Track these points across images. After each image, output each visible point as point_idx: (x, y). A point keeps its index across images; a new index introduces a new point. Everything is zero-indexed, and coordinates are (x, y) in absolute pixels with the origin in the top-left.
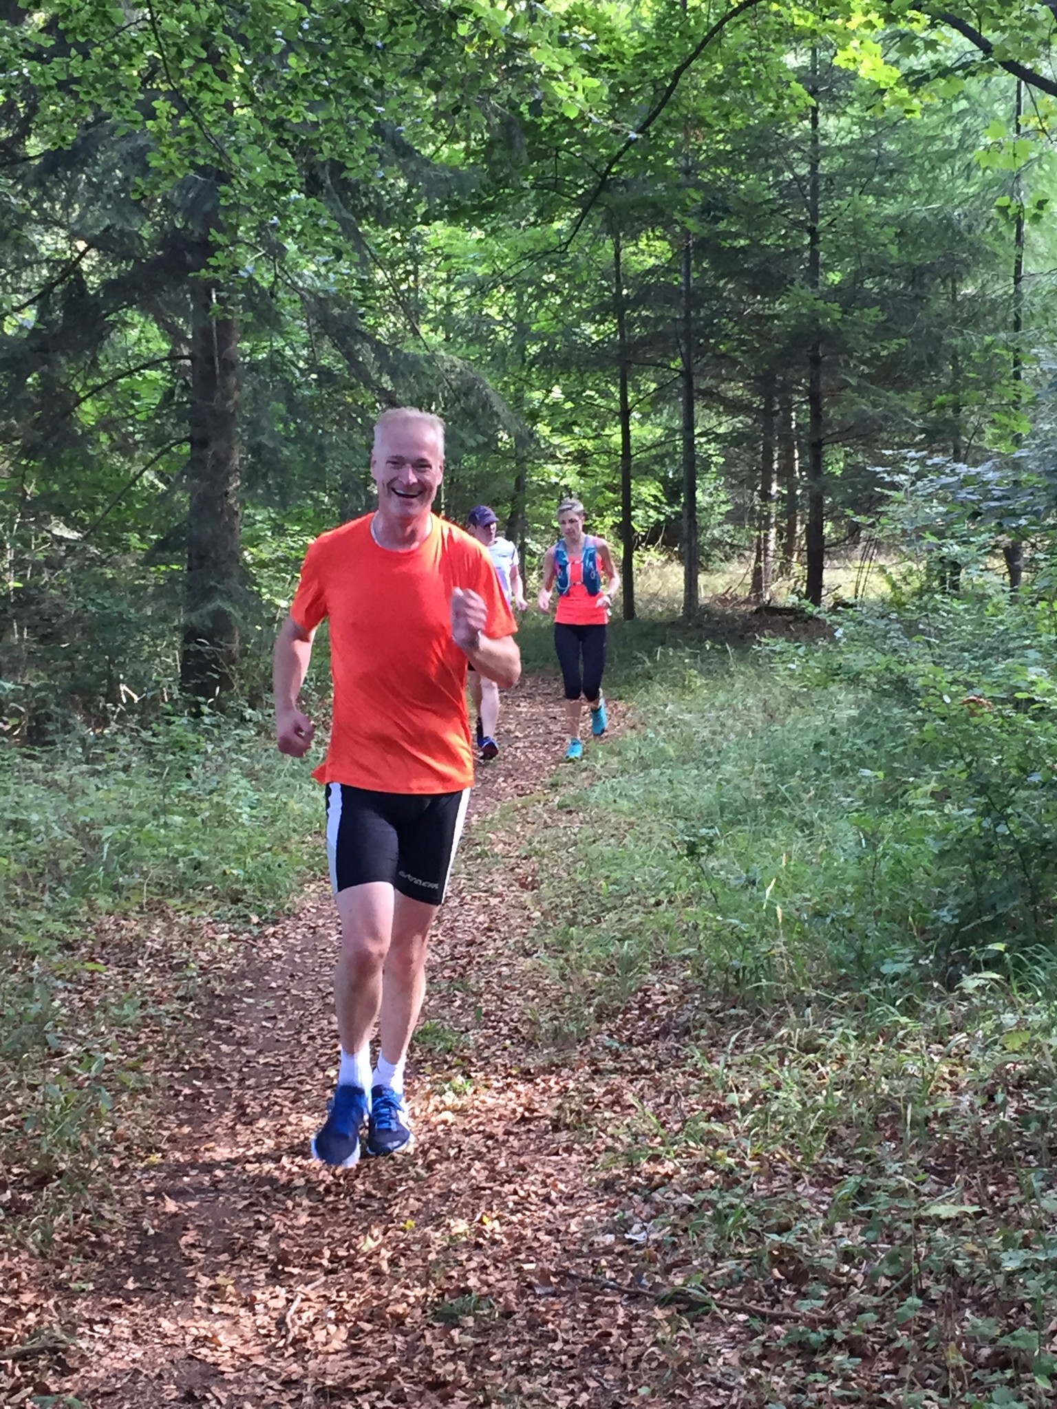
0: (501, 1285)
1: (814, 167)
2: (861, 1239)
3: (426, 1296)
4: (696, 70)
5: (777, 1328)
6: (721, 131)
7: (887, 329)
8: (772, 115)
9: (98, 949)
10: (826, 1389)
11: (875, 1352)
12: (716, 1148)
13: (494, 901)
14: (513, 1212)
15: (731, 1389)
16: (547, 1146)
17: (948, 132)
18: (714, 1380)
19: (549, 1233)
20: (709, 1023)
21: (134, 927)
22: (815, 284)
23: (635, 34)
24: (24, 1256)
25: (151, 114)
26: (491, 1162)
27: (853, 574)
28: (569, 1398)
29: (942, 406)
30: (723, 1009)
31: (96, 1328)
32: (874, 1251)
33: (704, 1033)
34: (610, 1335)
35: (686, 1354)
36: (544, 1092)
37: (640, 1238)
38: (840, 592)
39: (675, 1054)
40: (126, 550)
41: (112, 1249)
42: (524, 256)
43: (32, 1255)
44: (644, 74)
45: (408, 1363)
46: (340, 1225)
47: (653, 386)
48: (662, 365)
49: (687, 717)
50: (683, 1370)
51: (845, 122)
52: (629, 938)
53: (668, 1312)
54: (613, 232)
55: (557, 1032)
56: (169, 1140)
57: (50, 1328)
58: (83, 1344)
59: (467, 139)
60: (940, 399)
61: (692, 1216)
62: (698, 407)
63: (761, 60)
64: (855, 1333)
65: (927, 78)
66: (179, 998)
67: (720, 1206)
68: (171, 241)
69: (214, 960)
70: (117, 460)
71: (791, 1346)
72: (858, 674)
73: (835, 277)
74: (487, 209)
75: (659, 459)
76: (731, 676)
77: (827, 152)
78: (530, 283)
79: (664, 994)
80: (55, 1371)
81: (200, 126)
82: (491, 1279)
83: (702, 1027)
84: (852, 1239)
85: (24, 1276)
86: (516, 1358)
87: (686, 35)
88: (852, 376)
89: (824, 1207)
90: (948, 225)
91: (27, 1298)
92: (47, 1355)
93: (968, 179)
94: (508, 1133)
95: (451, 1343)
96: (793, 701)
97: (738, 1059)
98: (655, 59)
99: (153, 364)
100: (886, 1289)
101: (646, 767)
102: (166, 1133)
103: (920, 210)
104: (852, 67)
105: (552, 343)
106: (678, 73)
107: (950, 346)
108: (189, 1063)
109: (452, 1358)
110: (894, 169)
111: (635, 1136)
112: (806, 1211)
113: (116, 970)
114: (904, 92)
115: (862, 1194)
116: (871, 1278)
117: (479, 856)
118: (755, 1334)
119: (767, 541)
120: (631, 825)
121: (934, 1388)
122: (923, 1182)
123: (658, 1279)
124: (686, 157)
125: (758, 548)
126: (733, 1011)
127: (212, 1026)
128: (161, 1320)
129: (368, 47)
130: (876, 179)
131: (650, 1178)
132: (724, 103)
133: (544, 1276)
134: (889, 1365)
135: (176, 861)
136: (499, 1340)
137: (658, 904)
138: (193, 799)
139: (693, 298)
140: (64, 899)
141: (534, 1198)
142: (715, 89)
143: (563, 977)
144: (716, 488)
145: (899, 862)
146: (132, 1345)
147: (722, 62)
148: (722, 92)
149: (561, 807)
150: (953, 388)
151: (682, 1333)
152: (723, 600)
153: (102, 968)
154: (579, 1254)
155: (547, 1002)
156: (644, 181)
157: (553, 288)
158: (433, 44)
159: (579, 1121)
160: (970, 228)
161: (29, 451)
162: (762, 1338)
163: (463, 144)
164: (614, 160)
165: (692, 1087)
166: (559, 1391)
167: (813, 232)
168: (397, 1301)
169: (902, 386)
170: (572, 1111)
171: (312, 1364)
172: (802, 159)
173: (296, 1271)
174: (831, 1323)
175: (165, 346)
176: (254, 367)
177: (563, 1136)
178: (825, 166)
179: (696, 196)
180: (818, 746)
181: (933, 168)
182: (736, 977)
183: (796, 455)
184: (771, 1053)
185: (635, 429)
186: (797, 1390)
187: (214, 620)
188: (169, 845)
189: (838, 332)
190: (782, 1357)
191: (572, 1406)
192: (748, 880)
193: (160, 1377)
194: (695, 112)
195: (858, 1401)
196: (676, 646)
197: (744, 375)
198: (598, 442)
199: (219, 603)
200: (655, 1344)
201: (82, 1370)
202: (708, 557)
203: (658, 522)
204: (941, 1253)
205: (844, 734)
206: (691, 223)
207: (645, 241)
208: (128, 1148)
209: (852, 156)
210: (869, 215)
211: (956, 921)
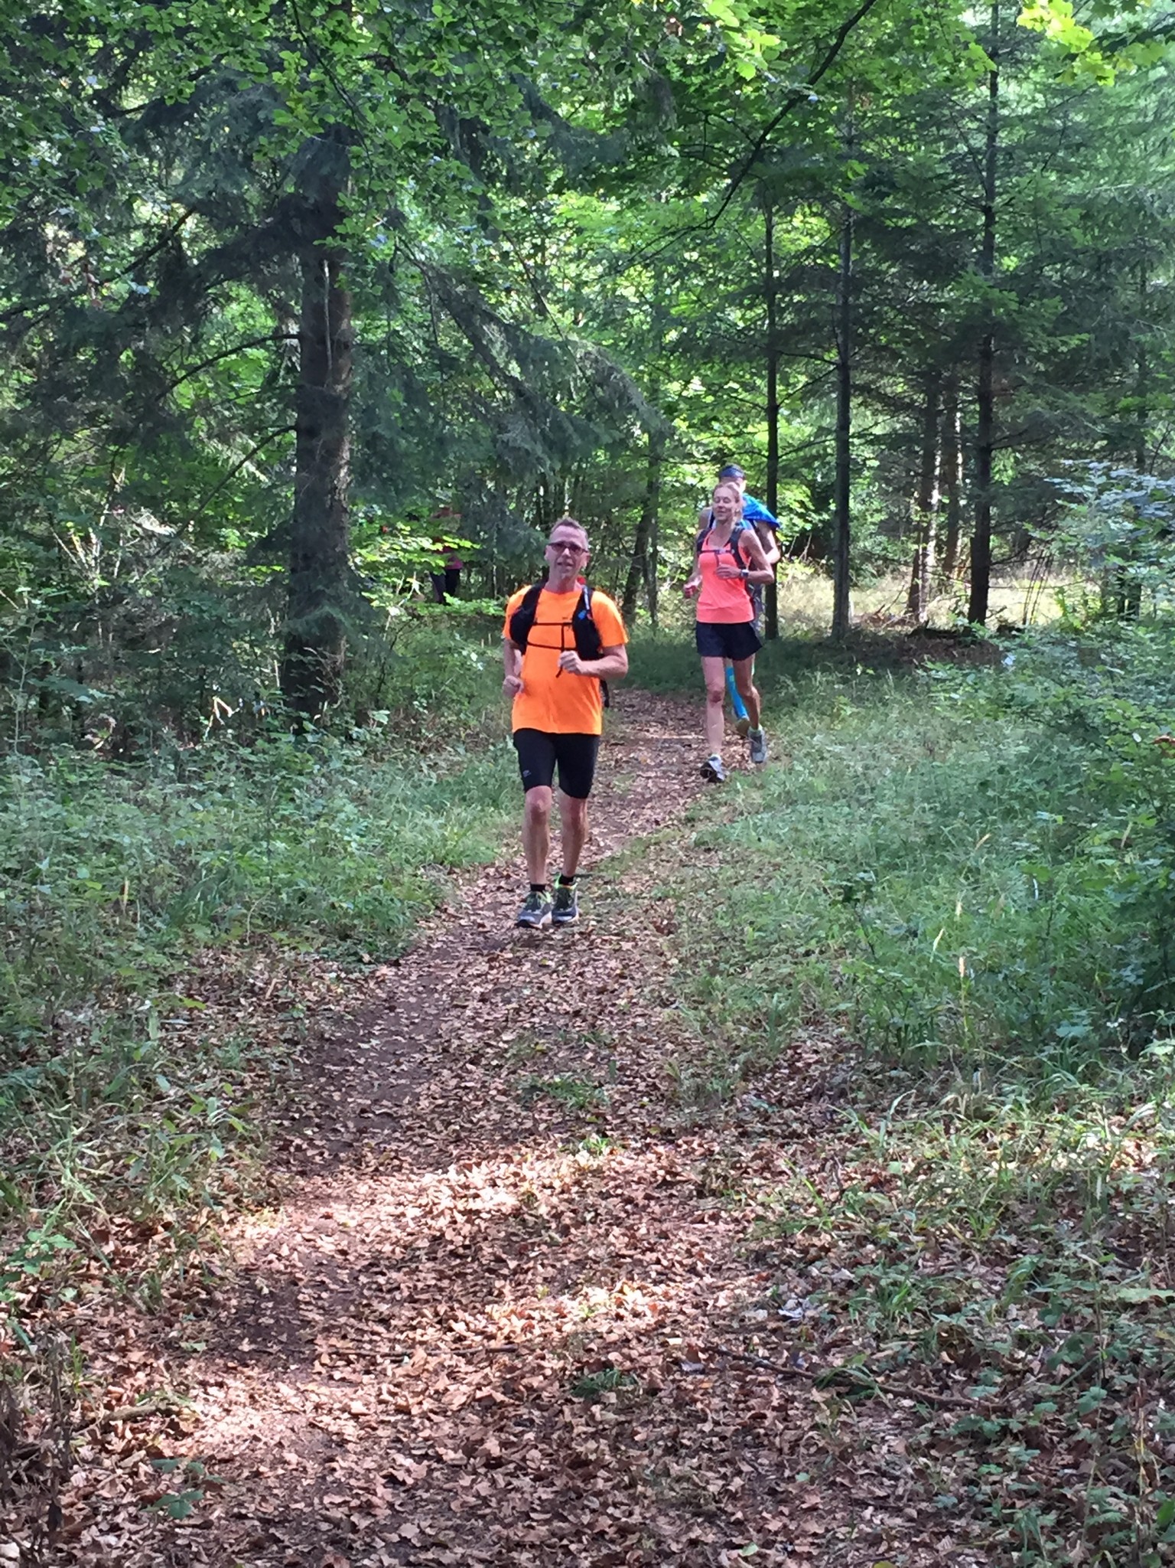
0: (645, 1359)
1: (992, 138)
2: (1037, 1323)
3: (564, 1369)
4: (865, 28)
5: (947, 1415)
6: (889, 96)
7: (1068, 322)
8: (947, 79)
9: (196, 986)
10: (1000, 1482)
11: (1053, 1445)
12: (876, 1220)
13: (626, 946)
14: (655, 1283)
15: (897, 1478)
16: (691, 1213)
17: (1142, 103)
18: (878, 1469)
19: (696, 1306)
20: (868, 1086)
21: (234, 963)
22: (988, 270)
24: (131, 1312)
25: (278, 66)
26: (630, 1228)
27: (1022, 595)
28: (721, 1482)
29: (1127, 410)
30: (882, 1071)
31: (210, 1390)
32: (1052, 1337)
33: (861, 1096)
34: (764, 1417)
35: (847, 1439)
36: (687, 1153)
37: (796, 1314)
38: (1006, 614)
39: (829, 1116)
40: (224, 547)
41: (225, 1307)
42: (665, 231)
43: (139, 1312)
44: (806, 29)
45: (546, 1439)
47: (803, 379)
48: (816, 357)
49: (838, 749)
50: (844, 1456)
51: (1027, 88)
52: (776, 990)
53: (827, 1395)
54: (766, 207)
55: (699, 1090)
57: (161, 1389)
58: (198, 1407)
59: (609, 99)
60: (1124, 402)
61: (851, 1292)
62: (854, 402)
63: (937, 17)
64: (1032, 1423)
65: (1123, 42)
66: (285, 1041)
67: (883, 1283)
68: (281, 208)
69: (322, 1000)
70: (215, 448)
71: (961, 1435)
72: (1033, 706)
73: (1010, 262)
74: (626, 178)
75: (808, 462)
76: (885, 704)
77: (1009, 123)
78: (671, 262)
79: (816, 1052)
80: (168, 1435)
81: (332, 80)
82: (634, 1354)
83: (859, 1089)
84: (1030, 1322)
85: (132, 1333)
86: (663, 1438)
88: (1028, 374)
89: (997, 1288)
90: (1138, 207)
91: (136, 1356)
92: (159, 1418)
93: (1163, 154)
94: (648, 1197)
95: (592, 1420)
96: (953, 734)
97: (899, 1126)
98: (819, 14)
99: (260, 343)
100: (1065, 1377)
101: (793, 803)
103: (1106, 189)
104: (1038, 28)
105: (693, 328)
106: (843, 33)
107: (1138, 343)
108: (299, 1111)
109: (594, 1436)
110: (1081, 142)
111: (789, 1204)
112: (978, 1292)
113: (216, 1009)
114: (1097, 57)
115: (1039, 1274)
116: (1048, 1366)
117: (608, 896)
118: (923, 1421)
119: (925, 555)
120: (777, 867)
121: (1119, 1485)
122: (1105, 1265)
123: (815, 1359)
124: (850, 125)
125: (916, 563)
126: (893, 1073)
127: (322, 1072)
128: (279, 1385)
130: (1061, 154)
131: (805, 1251)
132: (892, 64)
133: (692, 1353)
134: (1069, 1459)
135: (278, 892)
136: (644, 1418)
137: (808, 954)
138: (296, 823)
139: (853, 284)
140: (159, 930)
141: (678, 1269)
142: (884, 49)
143: (704, 1030)
144: (869, 495)
145: (1075, 915)
146: (249, 1409)
147: (894, 19)
148: (892, 54)
149: (698, 844)
150: (1140, 390)
151: (843, 1418)
152: (875, 619)
153: (200, 1006)
154: (728, 1330)
155: (687, 1057)
156: (802, 150)
157: (695, 266)
159: (726, 1186)
160: (1164, 211)
161: (119, 436)
162: (931, 1425)
163: (602, 105)
164: (769, 127)
165: (849, 1154)
166: (710, 1474)
167: (988, 211)
168: (533, 1373)
169: (1084, 386)
170: (718, 1177)
172: (979, 130)
174: (1006, 1412)
175: (270, 323)
176: (371, 349)
177: (710, 1202)
178: (1004, 139)
179: (859, 168)
180: (984, 785)
181: (1125, 142)
182: (898, 1036)
183: (960, 460)
184: (937, 1120)
185: (781, 424)
186: (969, 1482)
187: (321, 628)
188: (272, 874)
189: (1015, 325)
190: (951, 1446)
191: (725, 1491)
192: (908, 930)
193: (280, 1445)
194: (861, 75)
195: (1035, 1496)
196: (825, 670)
197: (906, 370)
198: (740, 440)
199: (327, 609)
200: (813, 1428)
201: (197, 1435)
202: (858, 570)
203: (803, 531)
204: (1125, 1340)
205: (1013, 773)
206: (851, 198)
207: (800, 217)
208: (237, 1201)
209: (1034, 126)
210: (1052, 194)
211: (1141, 982)
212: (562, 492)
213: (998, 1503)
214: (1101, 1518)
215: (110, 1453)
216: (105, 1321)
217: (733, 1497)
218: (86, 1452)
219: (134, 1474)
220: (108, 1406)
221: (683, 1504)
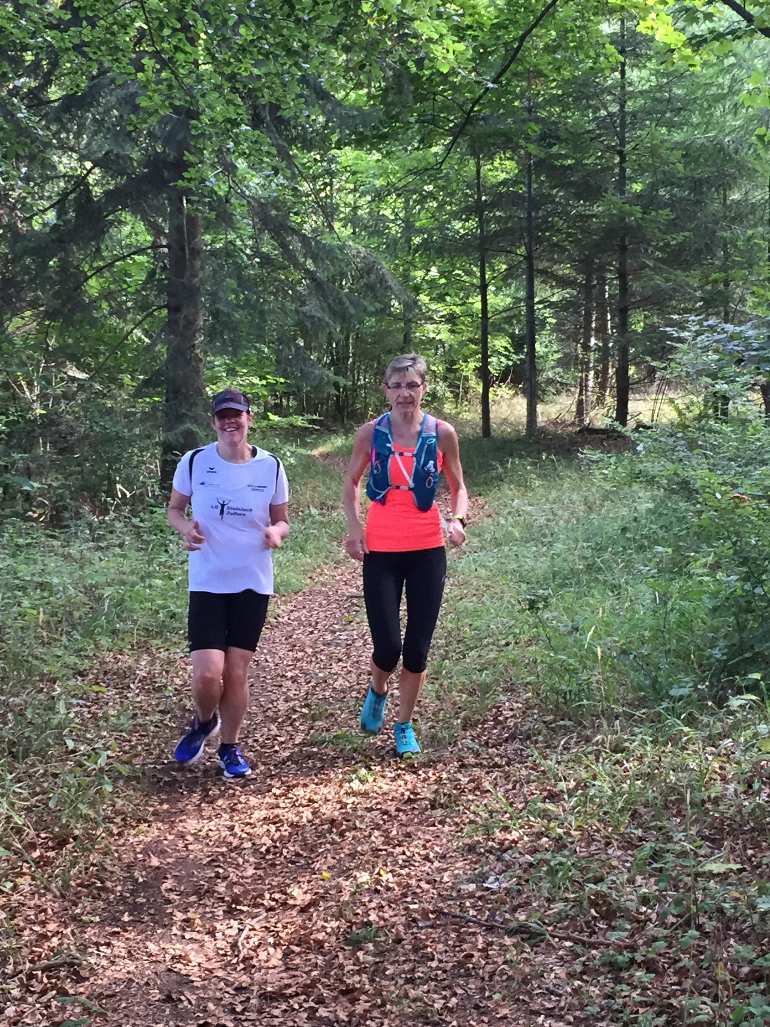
0: (394, 919)
1: (622, 106)
2: (655, 888)
3: (338, 927)
4: (537, 36)
5: (594, 952)
6: (554, 80)
7: (675, 225)
8: (591, 68)
9: (101, 676)
10: (629, 996)
11: (665, 970)
12: (549, 821)
14: (402, 867)
15: (560, 995)
16: (427, 819)
17: (720, 80)
18: (547, 989)
19: (428, 882)
20: (545, 731)
21: (127, 660)
22: (623, 192)
23: (492, 9)
24: (49, 897)
25: (141, 68)
26: (386, 831)
27: (651, 404)
28: (442, 1001)
29: (715, 281)
30: (554, 721)
31: (101, 948)
32: (664, 897)
33: (541, 738)
34: (472, 956)
35: (527, 970)
36: (425, 780)
37: (494, 886)
38: (641, 417)
39: (518, 753)
40: (121, 386)
41: (113, 892)
42: (410, 172)
43: (55, 897)
44: (498, 38)
45: (327, 975)
46: (277, 876)
47: (505, 267)
48: (511, 252)
49: (529, 508)
50: (525, 981)
51: (645, 73)
52: (486, 669)
53: (515, 940)
54: (475, 154)
55: (433, 737)
56: (153, 814)
57: (68, 948)
58: (92, 960)
59: (369, 86)
60: (714, 276)
61: (532, 870)
62: (536, 282)
63: (584, 28)
64: (650, 956)
65: (705, 41)
66: (160, 712)
67: (552, 864)
68: (154, 162)
69: (185, 684)
70: (114, 321)
71: (603, 965)
72: (654, 477)
73: (637, 187)
74: (383, 137)
75: (508, 320)
76: (561, 479)
77: (633, 96)
78: (414, 192)
79: (512, 710)
80: (72, 979)
81: (176, 77)
82: (386, 916)
83: (539, 734)
84: (648, 887)
85: (50, 911)
86: (404, 972)
87: (528, 9)
88: (650, 259)
89: (628, 865)
90: (720, 149)
91: (52, 927)
92: (66, 968)
93: (735, 114)
94: (398, 810)
95: (357, 962)
96: (606, 497)
97: (565, 758)
98: (506, 28)
99: (140, 251)
100: (673, 924)
101: (498, 545)
102: (151, 809)
103: (700, 137)
104: (650, 33)
105: (431, 235)
106: (522, 39)
107: (722, 237)
108: (167, 758)
109: (359, 972)
110: (680, 107)
111: (491, 813)
112: (615, 868)
113: (114, 691)
114: (688, 51)
115: (656, 855)
116: (662, 916)
118: (578, 956)
119: (587, 380)
120: (488, 587)
121: (708, 996)
122: (700, 847)
123: (507, 916)
124: (529, 99)
125: (581, 385)
126: (562, 723)
128: (148, 943)
129: (298, 21)
130: (668, 115)
131: (501, 843)
132: (556, 59)
133: (425, 913)
134: (675, 979)
135: (157, 612)
136: (392, 959)
137: (507, 644)
138: (169, 567)
139: (534, 202)
140: (77, 640)
141: (417, 857)
142: (550, 49)
143: (438, 698)
144: (550, 342)
145: (683, 614)
146: (127, 961)
147: (555, 29)
148: (555, 52)
150: (724, 269)
151: (525, 955)
152: (555, 423)
153: (105, 690)
154: (451, 898)
155: (426, 716)
156: (499, 117)
157: (432, 196)
158: (345, 18)
159: (450, 801)
160: (736, 151)
161: (50, 315)
162: (583, 959)
163: (366, 90)
164: (476, 102)
165: (532, 777)
166: (435, 996)
167: (621, 154)
168: (318, 931)
169: (686, 266)
170: (445, 795)
171: (257, 976)
172: (614, 101)
173: (245, 909)
174: (633, 949)
175: (149, 238)
176: (214, 253)
177: (439, 812)
178: (630, 105)
179: (536, 128)
180: (624, 530)
181: (710, 107)
182: (564, 698)
183: (609, 317)
184: (590, 753)
185: (491, 298)
186: (608, 997)
187: (185, 438)
188: (152, 601)
189: (640, 227)
190: (598, 973)
191: (445, 1007)
192: (573, 627)
193: (147, 984)
194: (535, 66)
195: (652, 1005)
196: (521, 457)
197: (571, 259)
198: (464, 308)
199: (188, 425)
200: (505, 963)
201: (92, 979)
202: (544, 392)
203: (508, 366)
204: (713, 898)
205: (643, 521)
206: (532, 148)
207: (498, 161)
208: (124, 820)
209: (650, 98)
210: (663, 142)
211: (725, 657)
212: (347, 345)
213: (628, 1010)
214: (695, 1020)
215: (33, 993)
216: (32, 903)
217: (451, 1011)
218: (16, 993)
219: (48, 1007)
220: (32, 961)
221: (418, 1017)
